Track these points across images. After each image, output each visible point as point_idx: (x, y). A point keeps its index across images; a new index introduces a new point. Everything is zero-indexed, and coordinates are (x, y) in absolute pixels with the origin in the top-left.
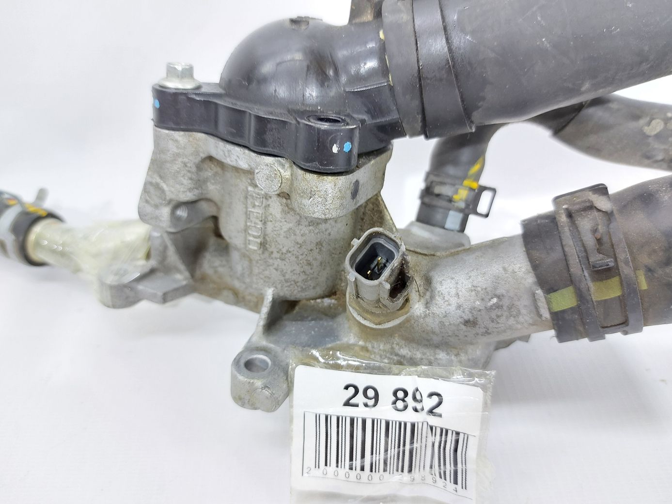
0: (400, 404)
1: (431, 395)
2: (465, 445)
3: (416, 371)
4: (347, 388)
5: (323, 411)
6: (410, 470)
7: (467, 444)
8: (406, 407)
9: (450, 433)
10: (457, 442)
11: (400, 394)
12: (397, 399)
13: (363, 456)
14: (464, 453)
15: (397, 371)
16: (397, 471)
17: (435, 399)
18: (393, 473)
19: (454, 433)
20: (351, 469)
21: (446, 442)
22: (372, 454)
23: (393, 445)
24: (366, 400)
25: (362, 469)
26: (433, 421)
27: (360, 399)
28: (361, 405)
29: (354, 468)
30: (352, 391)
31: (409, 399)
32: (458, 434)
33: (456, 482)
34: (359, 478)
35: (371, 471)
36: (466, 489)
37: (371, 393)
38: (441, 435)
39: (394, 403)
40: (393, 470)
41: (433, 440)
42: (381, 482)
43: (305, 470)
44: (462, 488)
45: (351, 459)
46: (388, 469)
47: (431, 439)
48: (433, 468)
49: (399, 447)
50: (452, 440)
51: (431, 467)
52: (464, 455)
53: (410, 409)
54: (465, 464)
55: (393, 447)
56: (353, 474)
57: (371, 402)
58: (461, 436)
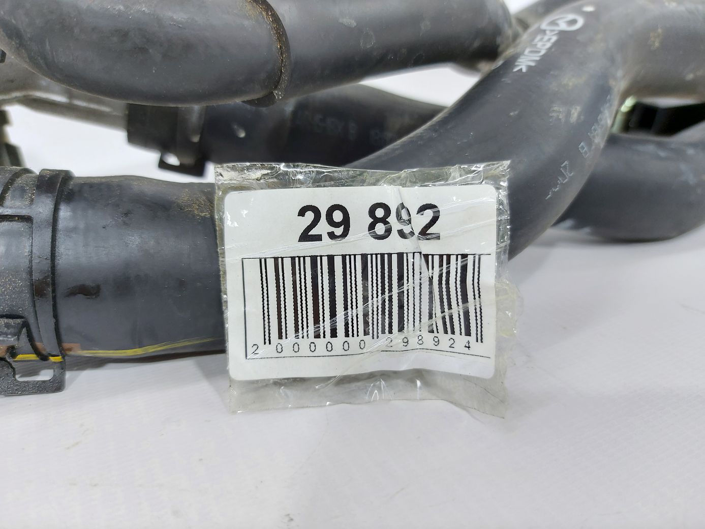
0: (380, 228)
1: (422, 209)
2: (476, 270)
3: (399, 178)
4: (302, 212)
5: (270, 253)
6: (401, 329)
7: (479, 268)
8: (388, 231)
9: (453, 258)
10: (464, 268)
11: (380, 213)
12: (376, 220)
13: (333, 314)
14: (476, 281)
15: (372, 180)
16: (383, 332)
17: (429, 214)
18: (378, 337)
19: (459, 257)
20: (317, 336)
21: (448, 273)
22: (346, 308)
23: (375, 292)
24: (331, 229)
25: (334, 334)
26: (428, 247)
27: (323, 228)
28: (325, 237)
29: (322, 335)
30: (310, 215)
31: (392, 219)
32: (464, 256)
33: (468, 333)
34: (329, 347)
35: (347, 335)
36: (482, 342)
37: (338, 216)
38: (441, 265)
39: (372, 227)
40: (378, 333)
41: (431, 275)
42: (361, 351)
43: (250, 350)
44: (477, 341)
45: (316, 321)
46: (371, 331)
47: (426, 274)
48: (434, 316)
49: (383, 293)
50: (457, 269)
51: (431, 317)
52: (476, 285)
53: (394, 233)
54: (479, 297)
55: (375, 296)
56: (321, 342)
57: (339, 231)
58: (470, 259)
